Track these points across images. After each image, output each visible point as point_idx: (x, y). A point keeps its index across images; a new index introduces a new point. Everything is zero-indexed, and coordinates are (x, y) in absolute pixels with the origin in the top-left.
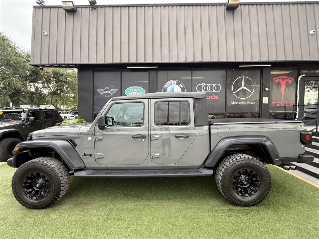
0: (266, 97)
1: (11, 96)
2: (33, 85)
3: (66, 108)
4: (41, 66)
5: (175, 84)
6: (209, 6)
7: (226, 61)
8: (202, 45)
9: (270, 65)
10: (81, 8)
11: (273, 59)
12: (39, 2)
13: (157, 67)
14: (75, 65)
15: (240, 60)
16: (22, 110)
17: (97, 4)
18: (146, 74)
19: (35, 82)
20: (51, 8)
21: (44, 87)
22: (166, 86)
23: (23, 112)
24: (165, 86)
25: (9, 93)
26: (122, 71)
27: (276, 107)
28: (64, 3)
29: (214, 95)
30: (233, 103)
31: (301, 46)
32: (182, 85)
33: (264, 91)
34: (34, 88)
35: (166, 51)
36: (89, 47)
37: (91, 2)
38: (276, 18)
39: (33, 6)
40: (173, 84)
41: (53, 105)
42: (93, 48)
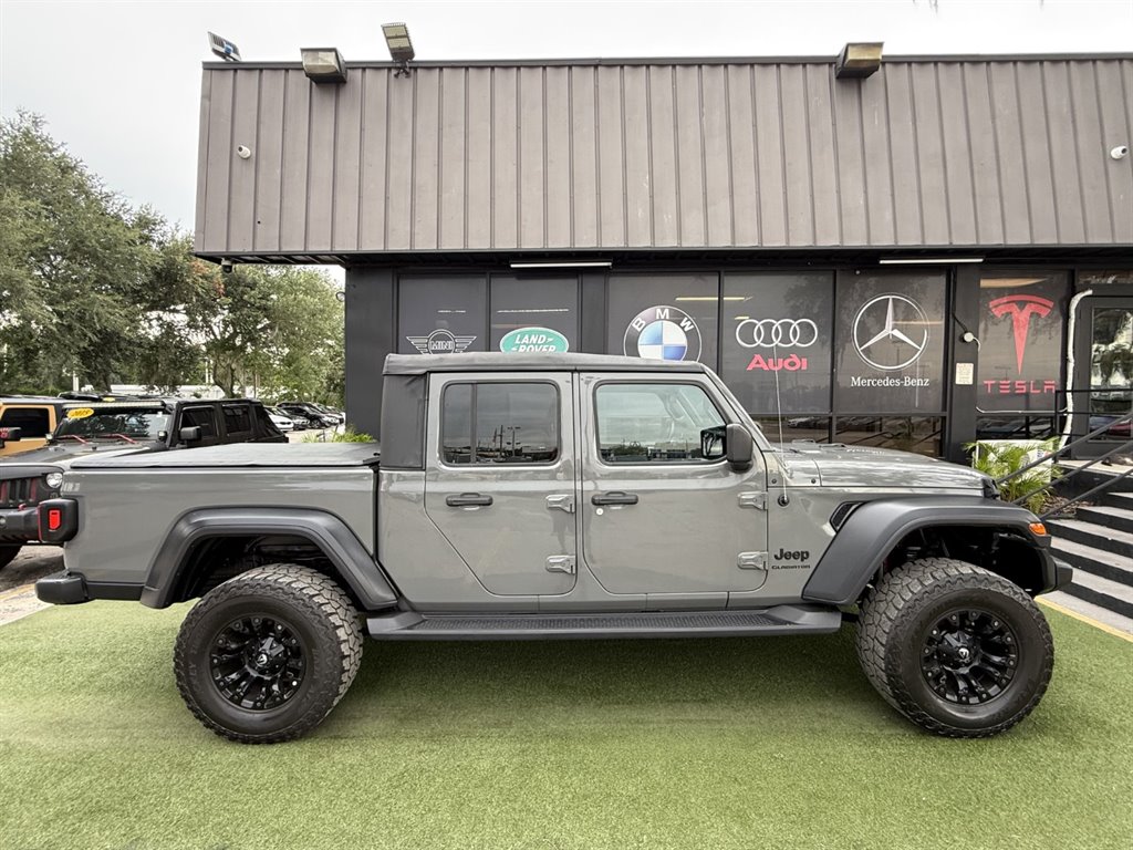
0: (967, 365)
1: (85, 356)
2: (159, 318)
3: (263, 396)
4: (227, 258)
5: (665, 319)
6: (782, 66)
7: (838, 244)
8: (758, 193)
9: (981, 260)
10: (360, 71)
11: (993, 239)
12: (223, 50)
13: (610, 264)
14: (340, 256)
15: (885, 241)
16: (159, 404)
17: (414, 59)
18: (571, 285)
19: (163, 309)
20: (261, 70)
21: (192, 325)
22: (637, 327)
23: (160, 410)
24: (634, 325)
25: (81, 345)
26: (492, 275)
27: (997, 397)
28: (310, 53)
29: (795, 358)
30: (857, 382)
31: (1082, 197)
32: (689, 323)
33: (958, 344)
34: (159, 328)
35: (640, 212)
36: (386, 198)
37: (395, 53)
38: (999, 106)
39: (205, 64)
40: (660, 319)
41: (220, 385)
42: (401, 201)
